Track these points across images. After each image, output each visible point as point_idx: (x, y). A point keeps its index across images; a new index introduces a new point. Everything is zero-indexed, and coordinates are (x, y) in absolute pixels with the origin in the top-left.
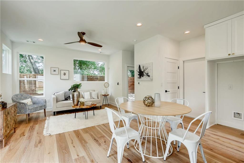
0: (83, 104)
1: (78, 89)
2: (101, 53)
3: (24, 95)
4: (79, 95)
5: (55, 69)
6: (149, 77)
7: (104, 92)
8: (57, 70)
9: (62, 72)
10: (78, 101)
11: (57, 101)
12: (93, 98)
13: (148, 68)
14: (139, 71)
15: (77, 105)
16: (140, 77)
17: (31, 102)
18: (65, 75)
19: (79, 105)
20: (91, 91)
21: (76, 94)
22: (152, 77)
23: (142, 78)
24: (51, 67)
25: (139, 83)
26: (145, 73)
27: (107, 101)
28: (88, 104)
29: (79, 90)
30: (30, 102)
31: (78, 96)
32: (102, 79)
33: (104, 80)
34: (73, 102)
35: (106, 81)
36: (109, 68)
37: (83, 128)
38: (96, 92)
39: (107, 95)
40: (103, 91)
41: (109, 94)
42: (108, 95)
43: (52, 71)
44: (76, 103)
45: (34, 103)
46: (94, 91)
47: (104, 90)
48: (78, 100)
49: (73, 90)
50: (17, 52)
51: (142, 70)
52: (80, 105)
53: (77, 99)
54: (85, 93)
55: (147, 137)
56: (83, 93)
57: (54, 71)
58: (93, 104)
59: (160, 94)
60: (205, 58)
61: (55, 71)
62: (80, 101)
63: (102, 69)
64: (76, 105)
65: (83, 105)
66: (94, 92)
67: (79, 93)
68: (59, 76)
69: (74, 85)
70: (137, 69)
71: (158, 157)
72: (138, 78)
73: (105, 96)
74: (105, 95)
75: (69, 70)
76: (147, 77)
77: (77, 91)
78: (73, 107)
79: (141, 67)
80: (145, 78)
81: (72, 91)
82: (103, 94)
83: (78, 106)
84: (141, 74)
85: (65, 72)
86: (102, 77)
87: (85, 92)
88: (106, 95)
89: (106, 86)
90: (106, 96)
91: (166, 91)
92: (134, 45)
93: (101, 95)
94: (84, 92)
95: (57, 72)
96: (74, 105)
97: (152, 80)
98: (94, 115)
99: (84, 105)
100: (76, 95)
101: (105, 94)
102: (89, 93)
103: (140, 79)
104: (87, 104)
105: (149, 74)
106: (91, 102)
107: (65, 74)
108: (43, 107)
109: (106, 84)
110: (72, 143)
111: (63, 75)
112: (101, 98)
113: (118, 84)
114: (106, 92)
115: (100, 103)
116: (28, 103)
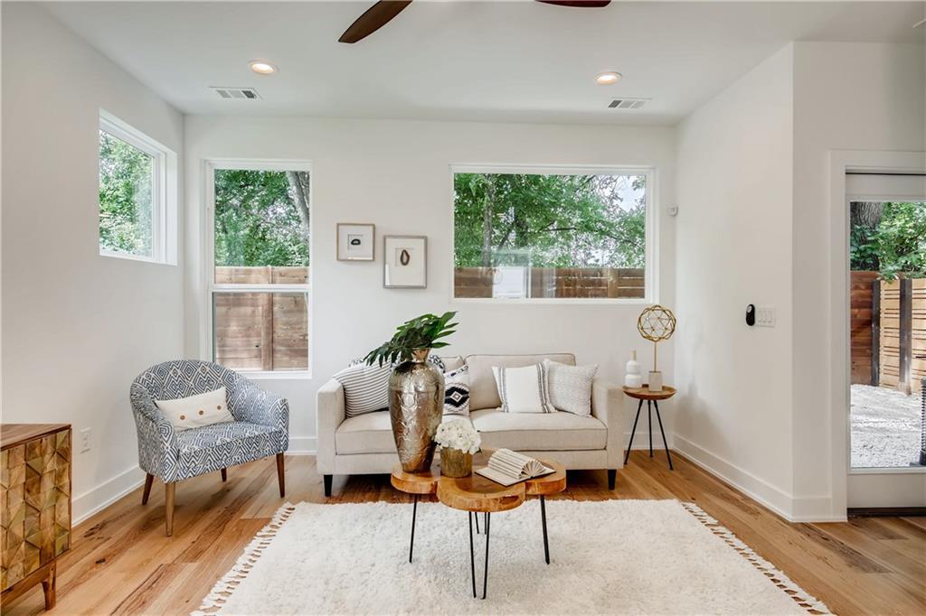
0: (460, 465)
2: (615, 104)
3: (199, 370)
4: (432, 396)
5: (355, 232)
7: (637, 372)
8: (366, 235)
9: (394, 249)
10: (428, 445)
11: (348, 413)
12: (560, 410)
15: (424, 468)
17: (224, 405)
18: (405, 264)
20: (547, 362)
21: (413, 386)
24: (338, 225)
27: (657, 432)
28: (497, 470)
30: (219, 408)
32: (630, 284)
33: (641, 294)
35: (652, 296)
36: (674, 212)
38: (582, 370)
39: (659, 390)
40: (631, 363)
42: (668, 393)
43: (345, 242)
45: (239, 416)
46: (572, 361)
47: (635, 359)
50: (205, 161)
52: (442, 473)
56: (495, 370)
57: (352, 243)
58: (534, 473)
61: (359, 242)
62: (438, 439)
63: (633, 231)
64: (416, 471)
65: (459, 473)
66: (573, 367)
68: (377, 268)
73: (642, 398)
74: (645, 392)
75: (429, 236)
82: (632, 381)
85: (405, 247)
87: (510, 365)
88: (652, 389)
89: (649, 332)
90: (655, 398)
93: (613, 389)
94: (502, 369)
95: (365, 250)
96: (406, 468)
99: (467, 477)
100: (416, 399)
101: (646, 386)
102: (532, 371)
106: (525, 459)
107: (405, 258)
108: (262, 443)
109: (651, 320)
111: (396, 265)
112: (611, 415)
113: (751, 319)
114: (655, 372)
115: (605, 449)
116: (201, 413)
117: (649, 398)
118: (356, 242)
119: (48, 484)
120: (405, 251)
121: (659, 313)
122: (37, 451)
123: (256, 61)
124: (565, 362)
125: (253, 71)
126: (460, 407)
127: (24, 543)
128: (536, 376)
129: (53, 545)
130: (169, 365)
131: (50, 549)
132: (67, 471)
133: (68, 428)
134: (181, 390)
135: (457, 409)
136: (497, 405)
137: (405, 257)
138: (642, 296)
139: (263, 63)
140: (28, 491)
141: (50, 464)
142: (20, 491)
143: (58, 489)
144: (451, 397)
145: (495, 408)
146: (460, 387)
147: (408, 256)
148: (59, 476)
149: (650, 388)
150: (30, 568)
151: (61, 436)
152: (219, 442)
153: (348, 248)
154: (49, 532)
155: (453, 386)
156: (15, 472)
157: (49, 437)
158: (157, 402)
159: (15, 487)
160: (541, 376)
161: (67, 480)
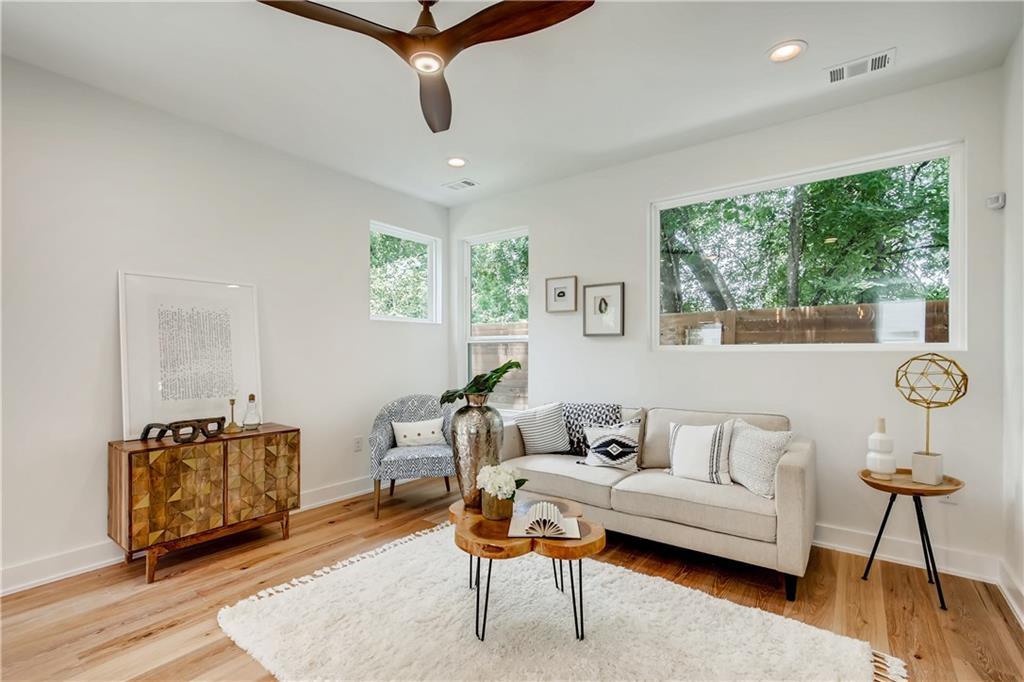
5: (560, 285)
8: (569, 288)
9: (593, 298)
11: (527, 451)
12: (737, 483)
17: (437, 432)
18: (603, 312)
24: (547, 280)
30: (433, 433)
35: (960, 340)
36: (1001, 203)
40: (875, 437)
42: (948, 487)
43: (553, 295)
47: (883, 430)
50: (463, 241)
56: (672, 425)
57: (559, 295)
58: (548, 532)
61: (564, 295)
68: (578, 318)
74: (900, 482)
75: (625, 283)
82: (877, 462)
85: (603, 295)
87: (687, 422)
94: (679, 425)
95: (568, 302)
101: (905, 472)
111: (595, 313)
114: (927, 454)
115: (775, 543)
116: (419, 435)
117: (907, 493)
118: (562, 294)
119: (282, 463)
120: (603, 299)
122: (274, 441)
123: (449, 158)
125: (449, 165)
126: (618, 461)
127: (264, 496)
128: (711, 440)
129: (286, 500)
130: (410, 398)
131: (283, 503)
132: (296, 458)
133: (298, 430)
134: (414, 416)
135: (613, 462)
136: (665, 466)
137: (603, 305)
138: (947, 339)
139: (455, 158)
140: (267, 465)
141: (284, 451)
142: (262, 463)
143: (290, 469)
144: (608, 449)
145: (664, 468)
146: (620, 439)
147: (606, 304)
148: (291, 460)
149: (915, 476)
150: (269, 510)
151: (290, 435)
152: (409, 457)
153: (555, 300)
154: (283, 493)
155: (614, 437)
156: (258, 452)
157: (282, 435)
158: (393, 423)
159: (258, 460)
161: (296, 463)
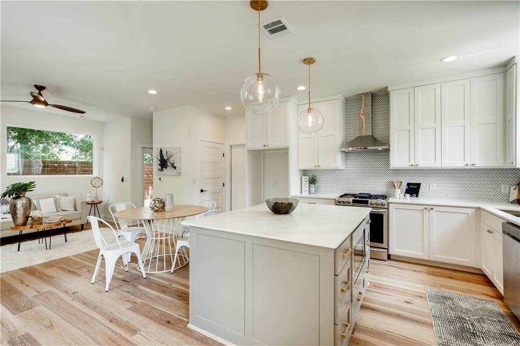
0: (39, 221)
1: (27, 192)
4: (28, 205)
6: (174, 169)
7: (90, 197)
10: (27, 218)
12: (63, 211)
13: (174, 155)
14: (159, 158)
15: (24, 224)
16: (162, 170)
19: (29, 224)
20: (57, 196)
22: (180, 169)
23: (166, 171)
25: (160, 179)
26: (170, 163)
28: (51, 221)
29: (28, 194)
31: (26, 206)
32: (86, 168)
33: (91, 172)
34: (13, 218)
35: (95, 173)
36: (103, 149)
37: (43, 262)
38: (70, 199)
39: (98, 202)
40: (88, 195)
41: (103, 200)
42: (100, 202)
44: (20, 220)
46: (67, 195)
47: (90, 193)
48: (28, 214)
49: (14, 196)
51: (166, 158)
52: (31, 224)
53: (24, 214)
54: (40, 200)
55: (158, 256)
58: (63, 219)
59: (172, 195)
60: (244, 145)
62: (30, 215)
64: (22, 225)
65: (39, 223)
66: (67, 197)
67: (30, 201)
69: (13, 185)
70: (158, 155)
71: (165, 271)
72: (159, 169)
73: (92, 204)
76: (173, 169)
77: (24, 196)
78: (12, 229)
79: (164, 153)
80: (168, 170)
81: (11, 197)
82: (89, 200)
83: (25, 227)
84: (164, 164)
86: (85, 163)
88: (95, 202)
89: (94, 185)
90: (96, 204)
91: (202, 191)
92: (152, 114)
93: (82, 203)
96: (17, 225)
97: (179, 174)
98: (66, 241)
99: (41, 224)
100: (23, 206)
101: (93, 201)
102: (52, 200)
103: (162, 173)
104: (49, 221)
105: (175, 165)
106: (59, 217)
109: (95, 181)
110: (22, 283)
112: (82, 209)
113: (123, 180)
114: (96, 197)
115: (80, 219)
117: (94, 204)
121: (98, 179)
124: (64, 196)
128: (54, 202)
138: (92, 174)
160: (55, 201)
